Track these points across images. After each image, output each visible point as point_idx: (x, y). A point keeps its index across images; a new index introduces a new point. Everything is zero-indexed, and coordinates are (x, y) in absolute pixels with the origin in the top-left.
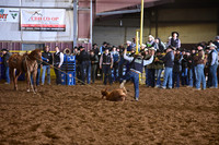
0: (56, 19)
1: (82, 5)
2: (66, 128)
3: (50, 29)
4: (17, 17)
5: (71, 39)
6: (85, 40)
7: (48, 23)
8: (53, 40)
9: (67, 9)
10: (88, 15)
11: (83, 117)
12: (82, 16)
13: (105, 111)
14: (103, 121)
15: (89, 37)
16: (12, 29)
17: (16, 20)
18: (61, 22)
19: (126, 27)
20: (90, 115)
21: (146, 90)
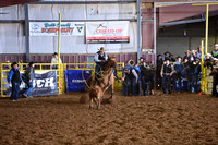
0: (120, 31)
1: (146, 16)
2: (132, 139)
3: (114, 41)
4: (82, 31)
5: (135, 51)
6: (149, 51)
7: (112, 35)
8: (118, 52)
9: (131, 21)
10: (151, 26)
11: (148, 128)
12: (145, 27)
13: (170, 122)
14: (169, 132)
15: (152, 48)
16: (78, 43)
17: (82, 33)
18: (125, 34)
19: (190, 36)
20: (155, 126)
21: (213, 100)
